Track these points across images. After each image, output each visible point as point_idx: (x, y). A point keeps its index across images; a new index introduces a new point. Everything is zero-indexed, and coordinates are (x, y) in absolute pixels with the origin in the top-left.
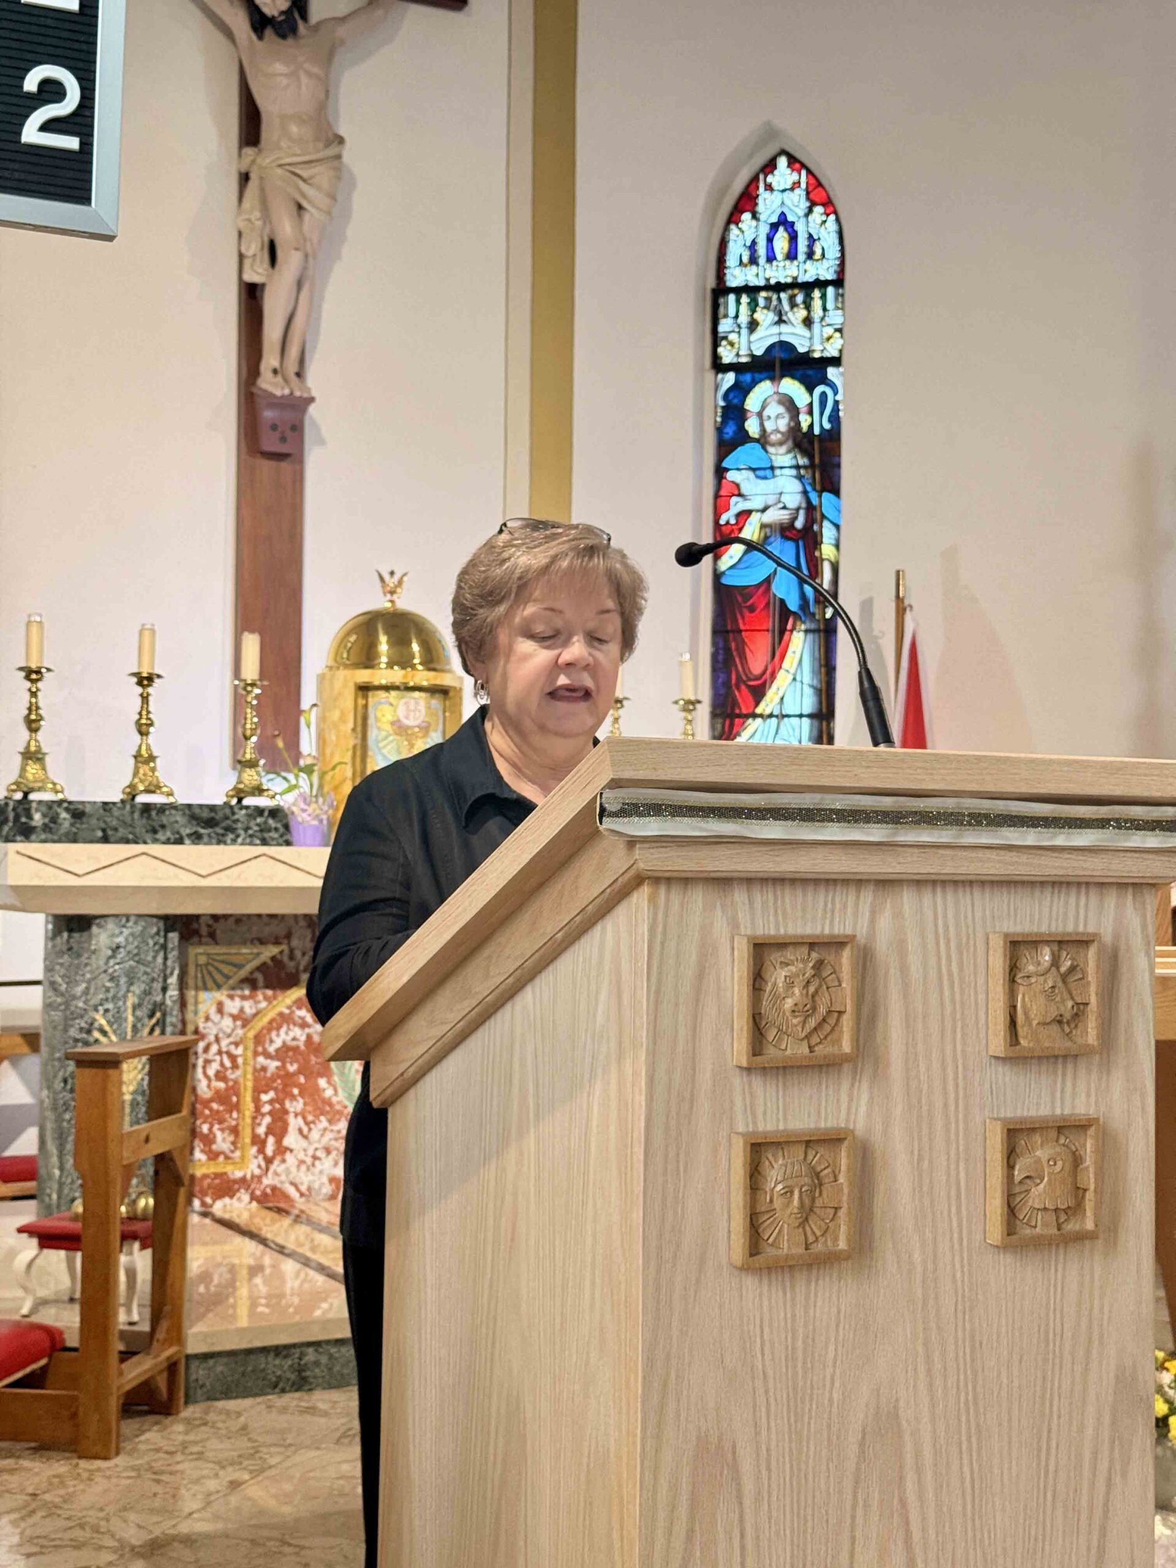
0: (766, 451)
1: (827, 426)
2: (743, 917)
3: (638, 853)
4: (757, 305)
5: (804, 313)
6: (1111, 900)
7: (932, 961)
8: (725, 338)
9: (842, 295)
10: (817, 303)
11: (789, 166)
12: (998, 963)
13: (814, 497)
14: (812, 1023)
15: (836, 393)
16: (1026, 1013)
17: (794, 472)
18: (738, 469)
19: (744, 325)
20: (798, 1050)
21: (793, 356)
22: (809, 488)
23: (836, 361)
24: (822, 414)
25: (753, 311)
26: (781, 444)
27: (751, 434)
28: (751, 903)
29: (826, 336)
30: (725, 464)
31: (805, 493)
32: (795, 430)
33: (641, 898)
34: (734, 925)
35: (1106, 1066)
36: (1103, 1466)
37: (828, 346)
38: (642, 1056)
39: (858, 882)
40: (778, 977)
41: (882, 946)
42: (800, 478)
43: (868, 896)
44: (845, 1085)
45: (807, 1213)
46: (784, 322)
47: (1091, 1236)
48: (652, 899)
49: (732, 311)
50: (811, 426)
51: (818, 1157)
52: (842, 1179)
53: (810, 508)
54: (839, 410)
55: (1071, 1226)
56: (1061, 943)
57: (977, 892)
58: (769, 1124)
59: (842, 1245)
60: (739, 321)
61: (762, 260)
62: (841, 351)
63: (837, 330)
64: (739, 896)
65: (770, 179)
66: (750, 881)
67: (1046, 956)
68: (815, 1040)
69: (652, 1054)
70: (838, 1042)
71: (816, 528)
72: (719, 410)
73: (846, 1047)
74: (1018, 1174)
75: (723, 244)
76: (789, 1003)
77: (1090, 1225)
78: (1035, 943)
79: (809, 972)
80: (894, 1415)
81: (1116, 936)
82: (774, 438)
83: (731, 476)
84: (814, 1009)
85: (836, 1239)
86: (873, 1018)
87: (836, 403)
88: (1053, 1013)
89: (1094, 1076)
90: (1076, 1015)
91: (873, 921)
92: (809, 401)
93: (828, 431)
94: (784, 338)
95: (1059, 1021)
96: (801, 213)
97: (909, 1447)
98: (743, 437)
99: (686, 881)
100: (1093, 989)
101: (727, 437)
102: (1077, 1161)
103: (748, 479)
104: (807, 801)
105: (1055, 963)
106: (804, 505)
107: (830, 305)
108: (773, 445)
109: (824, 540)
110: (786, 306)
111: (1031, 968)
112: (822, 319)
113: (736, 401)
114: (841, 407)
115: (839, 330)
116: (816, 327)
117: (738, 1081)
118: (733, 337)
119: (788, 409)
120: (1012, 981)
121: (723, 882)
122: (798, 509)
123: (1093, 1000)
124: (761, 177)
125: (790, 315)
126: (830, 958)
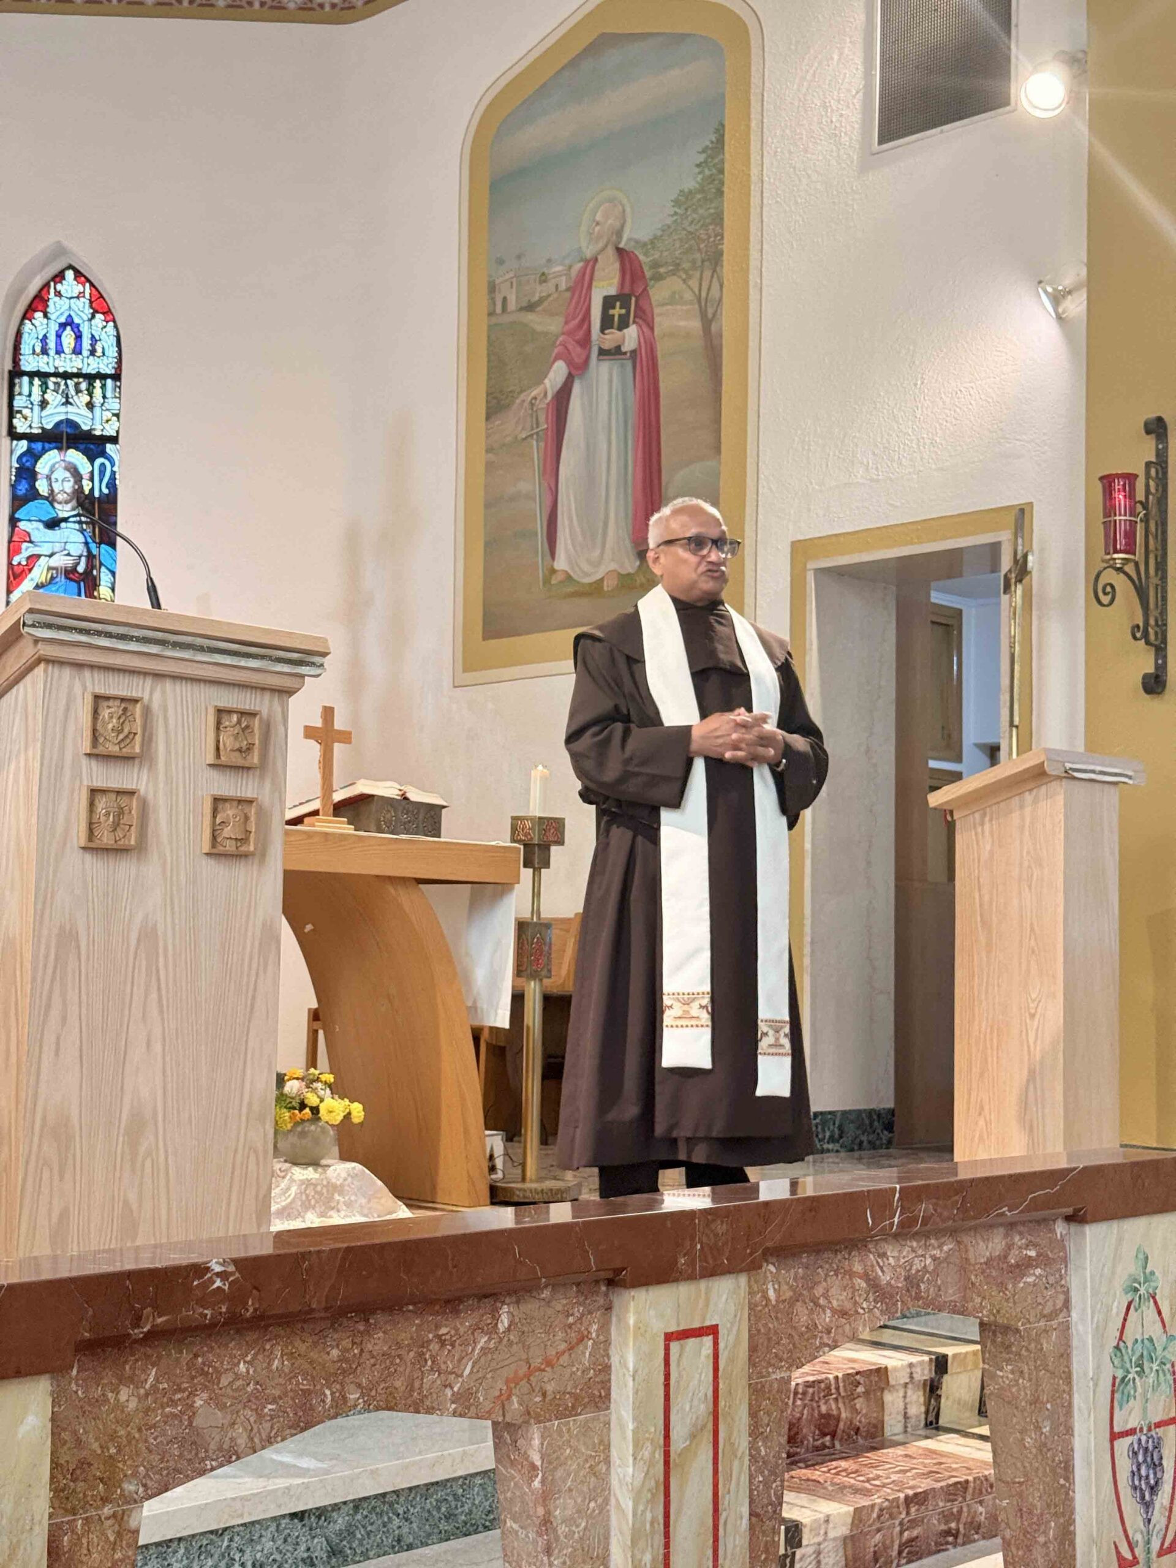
0: (54, 508)
1: (106, 491)
2: (89, 684)
3: (40, 645)
4: (47, 388)
5: (87, 398)
6: (267, 696)
7: (180, 717)
8: (20, 412)
9: (120, 387)
10: (98, 392)
11: (75, 279)
12: (211, 719)
13: (93, 547)
14: (121, 737)
15: (113, 465)
16: (224, 745)
17: (77, 526)
18: (29, 520)
19: (35, 403)
20: (114, 749)
21: (77, 432)
22: (90, 540)
23: (114, 440)
24: (101, 481)
25: (44, 392)
26: (67, 502)
27: (41, 493)
28: (93, 677)
29: (105, 418)
30: (17, 516)
31: (86, 543)
32: (78, 492)
33: (40, 670)
34: (85, 688)
35: (262, 777)
36: (254, 966)
37: (107, 426)
38: (39, 745)
39: (144, 674)
40: (105, 713)
41: (155, 706)
42: (82, 531)
43: (149, 681)
44: (136, 770)
45: (116, 826)
46: (71, 404)
47: (253, 854)
48: (45, 671)
49: (26, 391)
50: (92, 490)
51: (123, 801)
52: (133, 812)
53: (90, 557)
54: (115, 479)
55: (243, 849)
56: (242, 713)
57: (202, 685)
58: (99, 784)
59: (133, 842)
60: (32, 399)
61: (52, 352)
62: (118, 432)
63: (114, 415)
64: (87, 673)
65: (59, 287)
66: (92, 667)
67: (235, 718)
68: (122, 745)
69: (43, 744)
70: (133, 747)
71: (95, 572)
72: (14, 470)
73: (137, 750)
74: (218, 821)
75: (19, 335)
76: (110, 726)
77: (252, 848)
78: (230, 712)
79: (121, 712)
80: (154, 929)
81: (269, 716)
82: (60, 497)
83: (22, 525)
84: (122, 730)
85: (129, 840)
86: (150, 740)
87: (113, 473)
88: (237, 746)
89: (257, 780)
90: (248, 749)
91: (151, 694)
92: (90, 469)
93: (107, 495)
94: (71, 417)
95: (240, 750)
96: (86, 318)
97: (161, 944)
98: (34, 494)
99: (60, 663)
100: (257, 737)
101: (20, 493)
102: (247, 818)
103: (38, 529)
104: (121, 630)
105: (239, 722)
106: (85, 554)
107: (109, 394)
108: (60, 503)
109: (102, 583)
110: (72, 391)
111: (227, 723)
112: (102, 405)
113: (28, 464)
114: (117, 476)
115: (117, 415)
116: (97, 410)
117: (85, 761)
118: (26, 412)
119: (73, 476)
120: (218, 729)
121: (79, 666)
122: (80, 557)
123: (257, 742)
124: (52, 284)
125: (75, 398)
126: (130, 707)
